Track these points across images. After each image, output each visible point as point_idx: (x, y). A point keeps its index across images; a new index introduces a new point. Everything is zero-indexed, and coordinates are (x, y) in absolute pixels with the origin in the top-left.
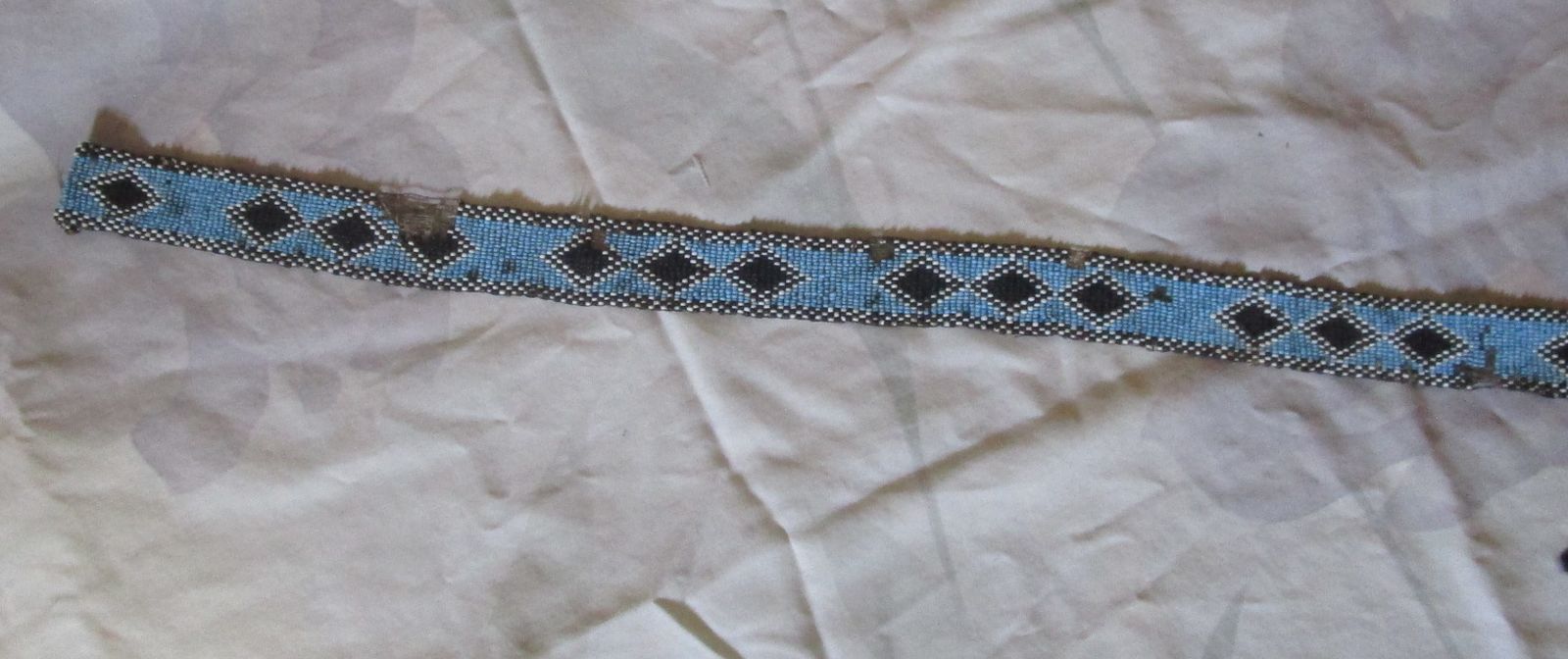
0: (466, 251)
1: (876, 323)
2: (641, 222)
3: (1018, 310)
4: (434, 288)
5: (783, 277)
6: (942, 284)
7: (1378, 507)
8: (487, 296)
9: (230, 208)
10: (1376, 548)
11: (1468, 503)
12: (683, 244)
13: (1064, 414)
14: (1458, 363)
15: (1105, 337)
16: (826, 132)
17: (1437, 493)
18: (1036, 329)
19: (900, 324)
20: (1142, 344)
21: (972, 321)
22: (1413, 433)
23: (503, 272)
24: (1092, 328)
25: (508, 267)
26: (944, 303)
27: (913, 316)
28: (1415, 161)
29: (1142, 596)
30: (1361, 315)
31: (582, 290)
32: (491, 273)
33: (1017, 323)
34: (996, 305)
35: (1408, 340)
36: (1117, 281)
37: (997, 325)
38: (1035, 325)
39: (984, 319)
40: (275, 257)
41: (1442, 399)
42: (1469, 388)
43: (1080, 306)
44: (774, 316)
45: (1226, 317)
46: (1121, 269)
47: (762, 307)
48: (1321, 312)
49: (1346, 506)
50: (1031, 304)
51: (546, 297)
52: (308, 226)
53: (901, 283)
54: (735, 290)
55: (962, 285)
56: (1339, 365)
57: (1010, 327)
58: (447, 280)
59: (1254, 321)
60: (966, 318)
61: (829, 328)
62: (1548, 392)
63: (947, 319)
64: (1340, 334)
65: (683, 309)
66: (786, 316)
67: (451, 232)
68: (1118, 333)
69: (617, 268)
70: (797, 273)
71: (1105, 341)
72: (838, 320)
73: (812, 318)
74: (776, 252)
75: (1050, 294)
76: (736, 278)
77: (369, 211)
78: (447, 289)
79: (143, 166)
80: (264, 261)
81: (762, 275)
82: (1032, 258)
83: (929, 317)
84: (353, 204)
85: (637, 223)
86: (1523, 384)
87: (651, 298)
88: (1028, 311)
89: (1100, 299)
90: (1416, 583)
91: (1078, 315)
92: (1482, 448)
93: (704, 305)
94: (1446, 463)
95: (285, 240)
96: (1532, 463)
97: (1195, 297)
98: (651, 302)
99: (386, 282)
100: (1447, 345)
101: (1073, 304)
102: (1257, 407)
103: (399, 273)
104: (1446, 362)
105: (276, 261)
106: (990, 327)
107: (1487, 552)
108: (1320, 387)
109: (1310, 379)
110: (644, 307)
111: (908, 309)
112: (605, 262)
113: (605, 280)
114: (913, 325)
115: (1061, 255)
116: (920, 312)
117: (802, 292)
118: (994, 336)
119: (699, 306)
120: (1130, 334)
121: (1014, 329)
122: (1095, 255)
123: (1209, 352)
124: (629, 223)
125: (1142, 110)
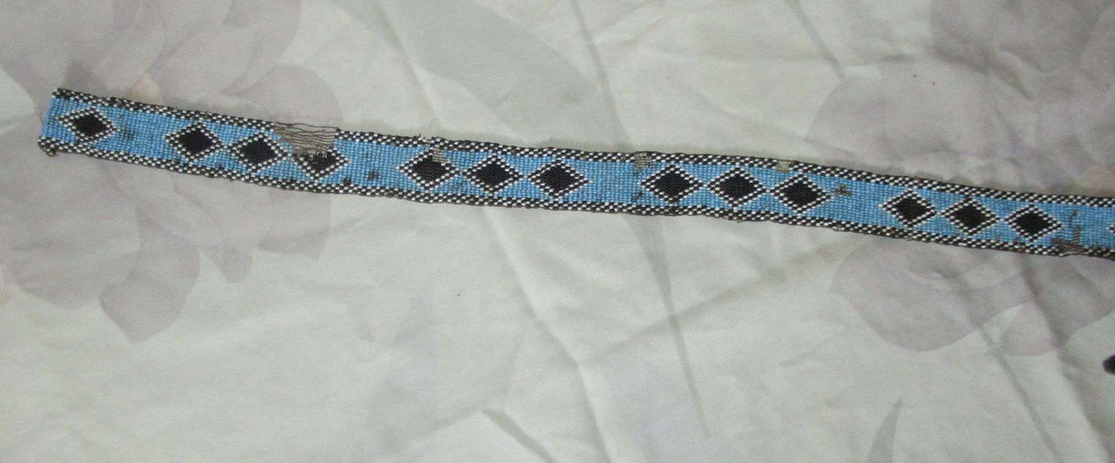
0: (342, 164)
1: (640, 213)
2: (468, 142)
3: (741, 203)
4: (319, 191)
5: (573, 180)
6: (687, 185)
7: (995, 338)
8: (358, 197)
9: (168, 135)
10: (995, 368)
11: (1060, 337)
12: (499, 158)
13: (773, 276)
14: (1054, 237)
15: (804, 221)
16: (603, 76)
17: (1039, 329)
18: (754, 216)
19: (657, 213)
20: (830, 226)
21: (708, 211)
22: (1021, 287)
23: (369, 179)
24: (794, 215)
25: (373, 175)
26: (688, 199)
27: (667, 207)
28: (1025, 93)
29: (829, 404)
30: (986, 205)
31: (427, 192)
32: (360, 180)
33: (740, 212)
34: (726, 199)
35: (1019, 221)
36: (813, 181)
37: (726, 213)
38: (754, 213)
39: (717, 209)
40: (202, 171)
41: (1042, 262)
42: (1061, 254)
43: (786, 199)
44: (566, 208)
45: (890, 206)
46: (816, 173)
47: (557, 202)
48: (957, 202)
49: (973, 339)
50: (751, 198)
51: (401, 197)
52: (226, 147)
53: (658, 184)
54: (538, 190)
55: (701, 185)
56: (970, 240)
57: (736, 214)
58: (328, 185)
59: (909, 209)
60: (705, 210)
61: (606, 216)
63: (690, 210)
64: (971, 217)
65: (500, 204)
66: (575, 209)
67: (331, 151)
68: (813, 218)
69: (452, 175)
70: (582, 178)
71: (804, 224)
72: (612, 211)
73: (594, 210)
74: (568, 163)
75: (764, 191)
76: (538, 181)
77: (270, 136)
78: (328, 192)
79: (103, 105)
80: (194, 173)
81: (557, 179)
82: (751, 165)
83: (677, 208)
84: (258, 131)
85: (467, 145)
86: (1099, 253)
87: (477, 197)
88: (749, 204)
89: (800, 194)
90: (1020, 390)
91: (784, 206)
92: (1070, 297)
93: (515, 201)
94: (1044, 307)
95: (210, 158)
96: (1104, 307)
97: (868, 192)
98: (477, 200)
99: (283, 187)
100: (1046, 225)
101: (781, 198)
102: (911, 270)
103: (293, 181)
104: (1044, 237)
105: (203, 173)
106: (721, 215)
107: (1073, 371)
108: (956, 254)
109: (950, 250)
110: (472, 203)
111: (663, 203)
112: (443, 171)
113: (444, 184)
114: (666, 214)
115: (771, 162)
116: (671, 205)
117: (587, 191)
118: (724, 221)
119: (512, 202)
120: (821, 219)
121: (739, 216)
122: (797, 163)
123: (877, 231)
124: (461, 142)
125: (830, 59)
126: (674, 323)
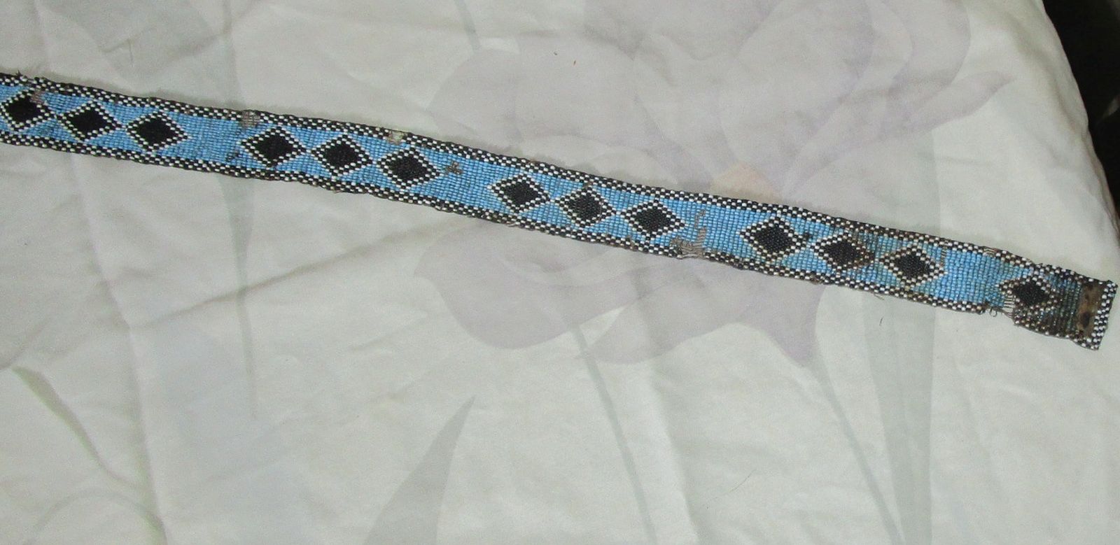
1: (233, 174)
2: (72, 86)
3: (341, 172)
5: (172, 134)
6: (289, 149)
7: (590, 342)
11: (659, 346)
12: (100, 104)
13: (362, 253)
14: (674, 237)
15: (406, 197)
16: (227, 29)
18: (353, 187)
19: (252, 176)
20: (432, 205)
21: (306, 178)
22: (627, 287)
24: (397, 190)
26: (288, 164)
27: (263, 171)
29: (394, 397)
30: (605, 196)
31: (15, 133)
33: (340, 182)
34: (328, 167)
35: (638, 217)
36: (427, 157)
37: (324, 183)
38: (353, 184)
39: (316, 177)
41: (656, 263)
42: (679, 256)
43: (390, 172)
44: (157, 163)
45: (498, 189)
46: (430, 147)
47: (149, 156)
48: (573, 189)
49: (566, 340)
50: (353, 168)
53: (260, 146)
54: (132, 141)
55: (305, 150)
56: (581, 232)
57: (333, 184)
59: (520, 193)
60: (302, 177)
61: (198, 175)
62: (740, 265)
63: (288, 175)
64: (587, 208)
65: (88, 152)
66: (167, 164)
68: (416, 195)
69: (45, 118)
70: (182, 133)
71: (406, 201)
72: (204, 170)
73: (186, 167)
74: (171, 116)
75: (369, 162)
76: (133, 132)
81: (155, 131)
82: (361, 133)
83: (274, 172)
85: (69, 89)
86: (723, 258)
87: (66, 142)
88: (350, 175)
89: (407, 168)
90: (607, 399)
91: (386, 180)
93: (105, 151)
96: (719, 318)
97: (479, 171)
98: (65, 146)
100: (668, 223)
101: (386, 171)
104: (664, 237)
106: (319, 184)
108: (566, 245)
109: (556, 241)
110: (58, 149)
111: (259, 166)
112: (37, 112)
113: (33, 127)
114: (262, 178)
115: (384, 133)
116: (268, 169)
117: (183, 147)
118: (321, 191)
119: (101, 151)
120: (426, 197)
121: (335, 186)
122: (410, 135)
123: (480, 214)
124: (63, 85)
125: (470, 30)
126: (243, 293)
